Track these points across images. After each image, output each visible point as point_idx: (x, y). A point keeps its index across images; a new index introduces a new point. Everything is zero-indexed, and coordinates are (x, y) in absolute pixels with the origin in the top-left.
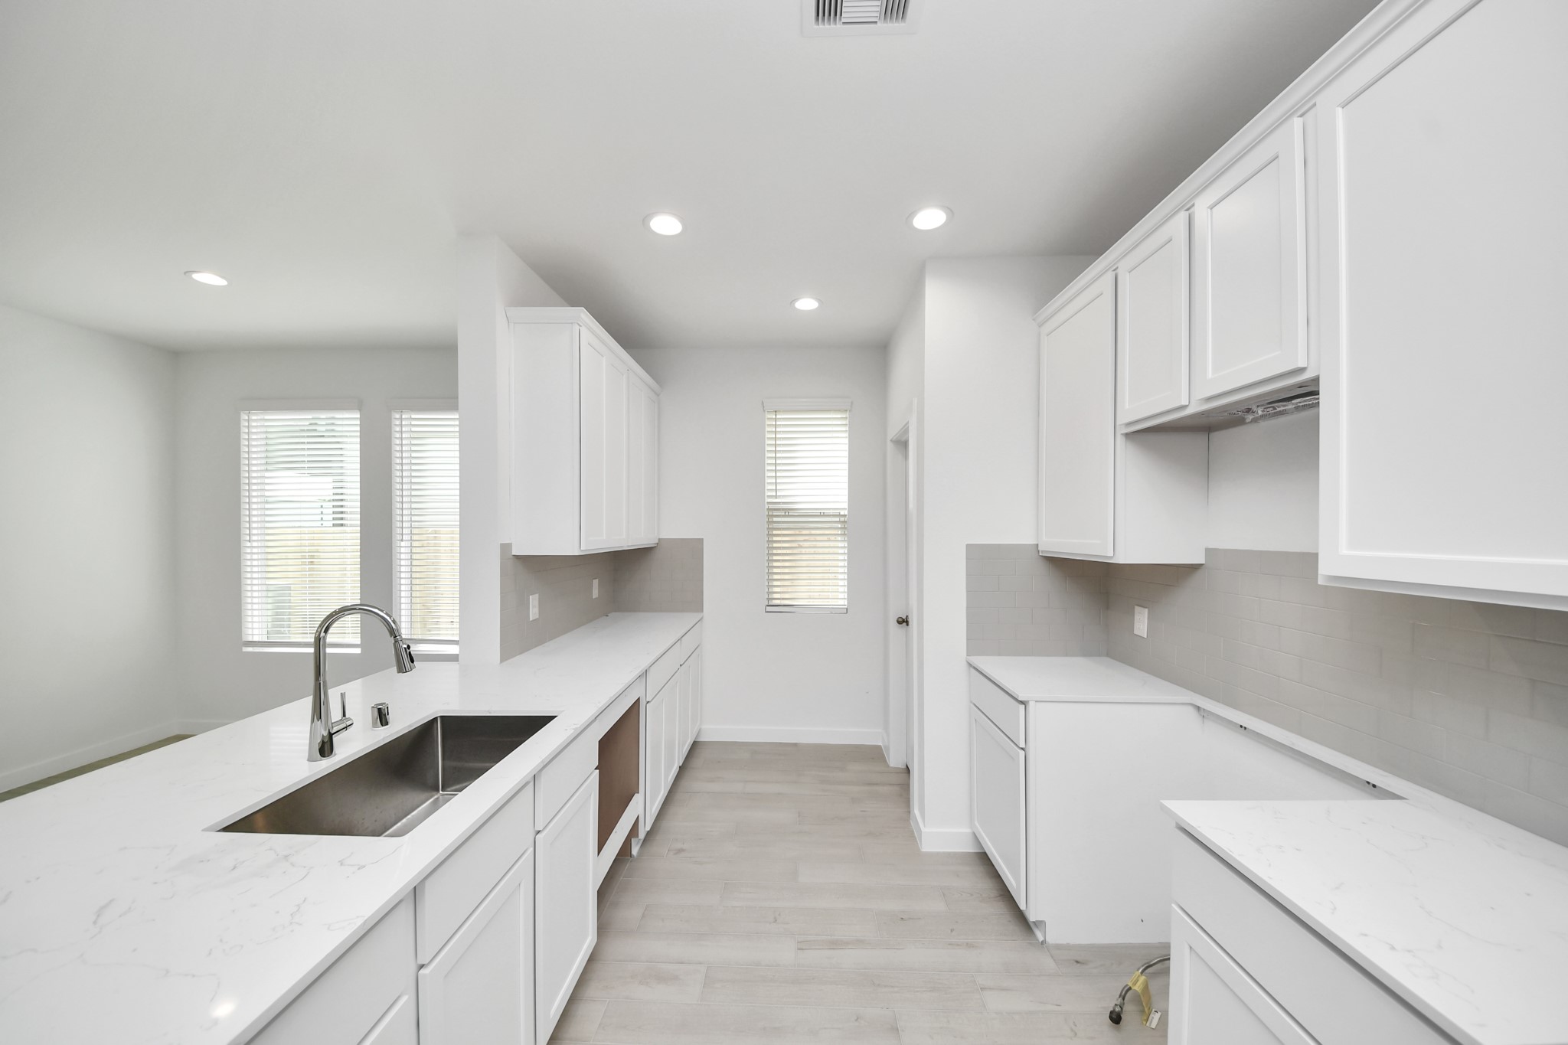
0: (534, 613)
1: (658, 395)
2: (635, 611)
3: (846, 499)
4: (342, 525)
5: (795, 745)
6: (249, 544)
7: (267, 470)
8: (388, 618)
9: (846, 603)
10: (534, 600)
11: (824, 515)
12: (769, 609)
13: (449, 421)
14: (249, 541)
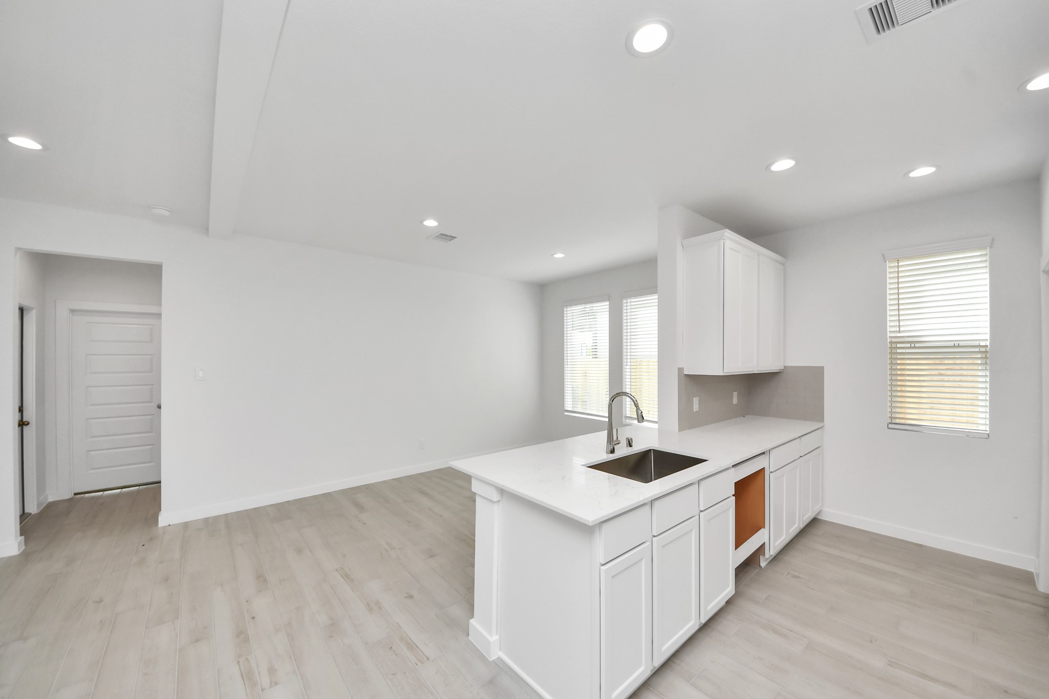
0: (696, 407)
1: (784, 265)
2: (765, 416)
3: (988, 330)
4: (596, 358)
5: (921, 546)
6: (566, 366)
7: (573, 330)
8: (634, 399)
9: (988, 429)
10: (696, 400)
11: (959, 346)
12: (890, 426)
13: (653, 299)
14: (567, 365)
